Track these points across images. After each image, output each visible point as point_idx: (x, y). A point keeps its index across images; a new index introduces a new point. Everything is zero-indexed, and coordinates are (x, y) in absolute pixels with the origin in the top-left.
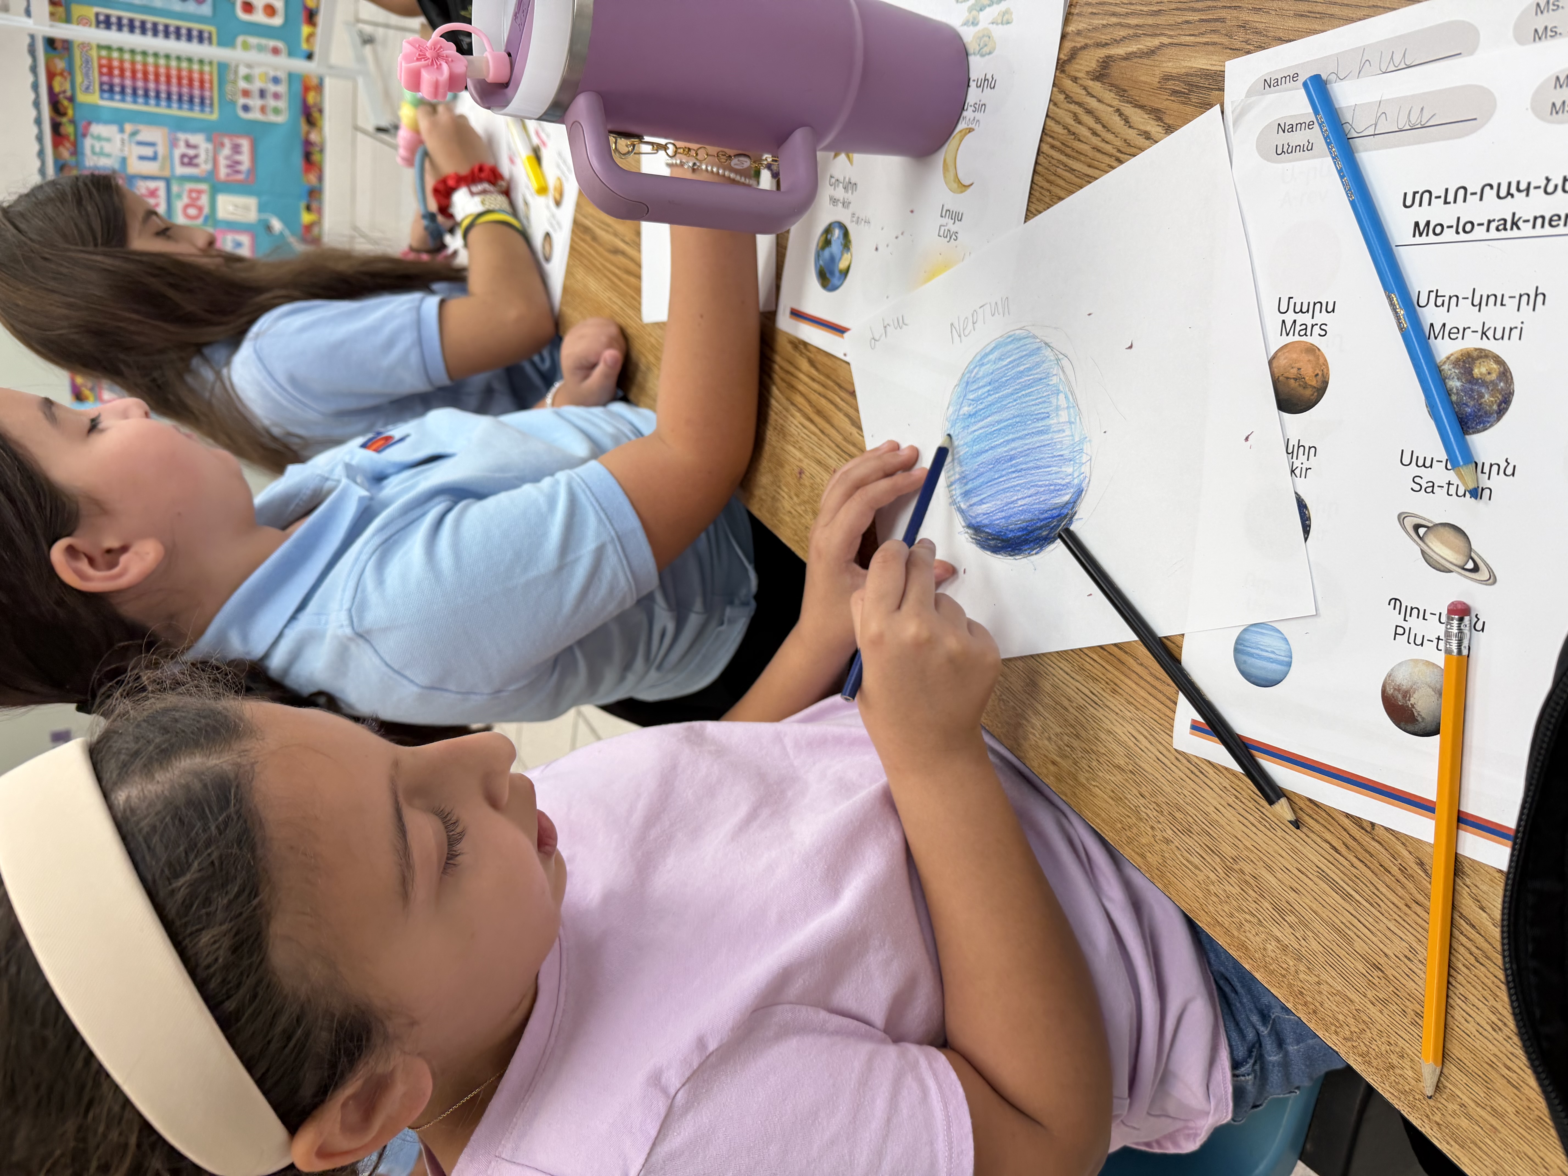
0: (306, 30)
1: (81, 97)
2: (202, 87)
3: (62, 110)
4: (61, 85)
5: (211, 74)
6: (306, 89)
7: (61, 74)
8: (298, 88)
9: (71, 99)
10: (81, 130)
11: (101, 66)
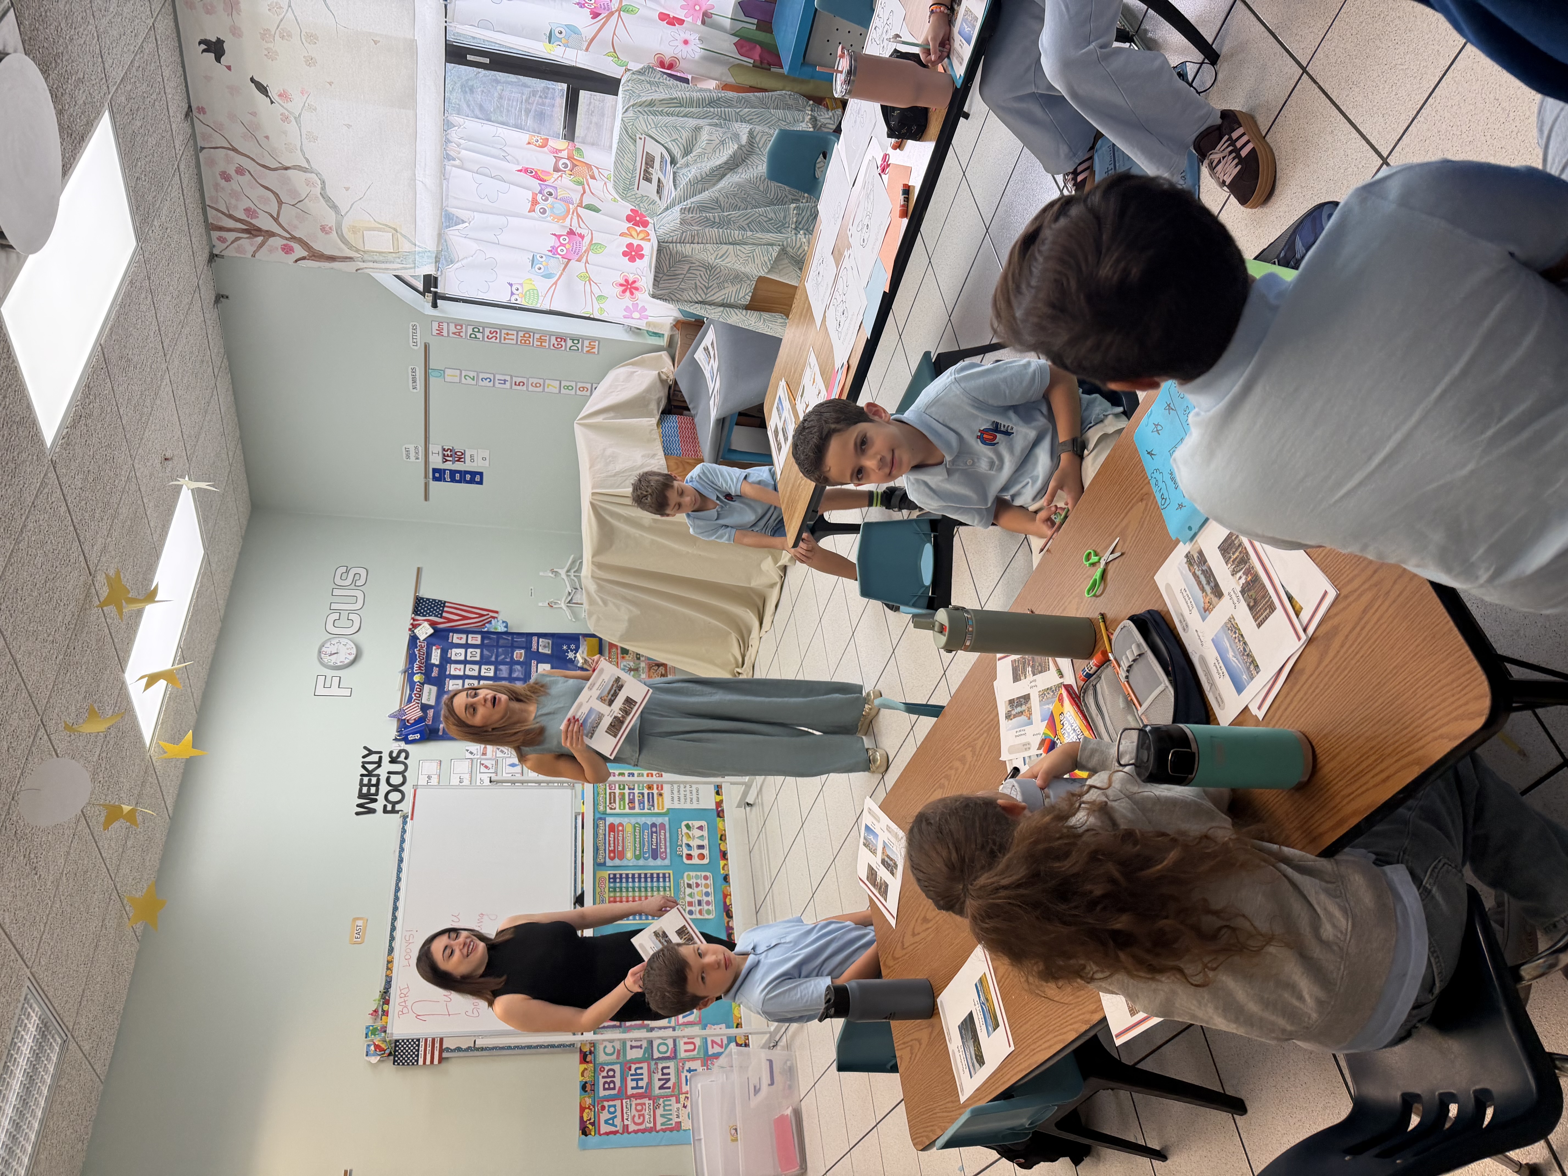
0: (722, 863)
6: (725, 898)
8: (720, 897)
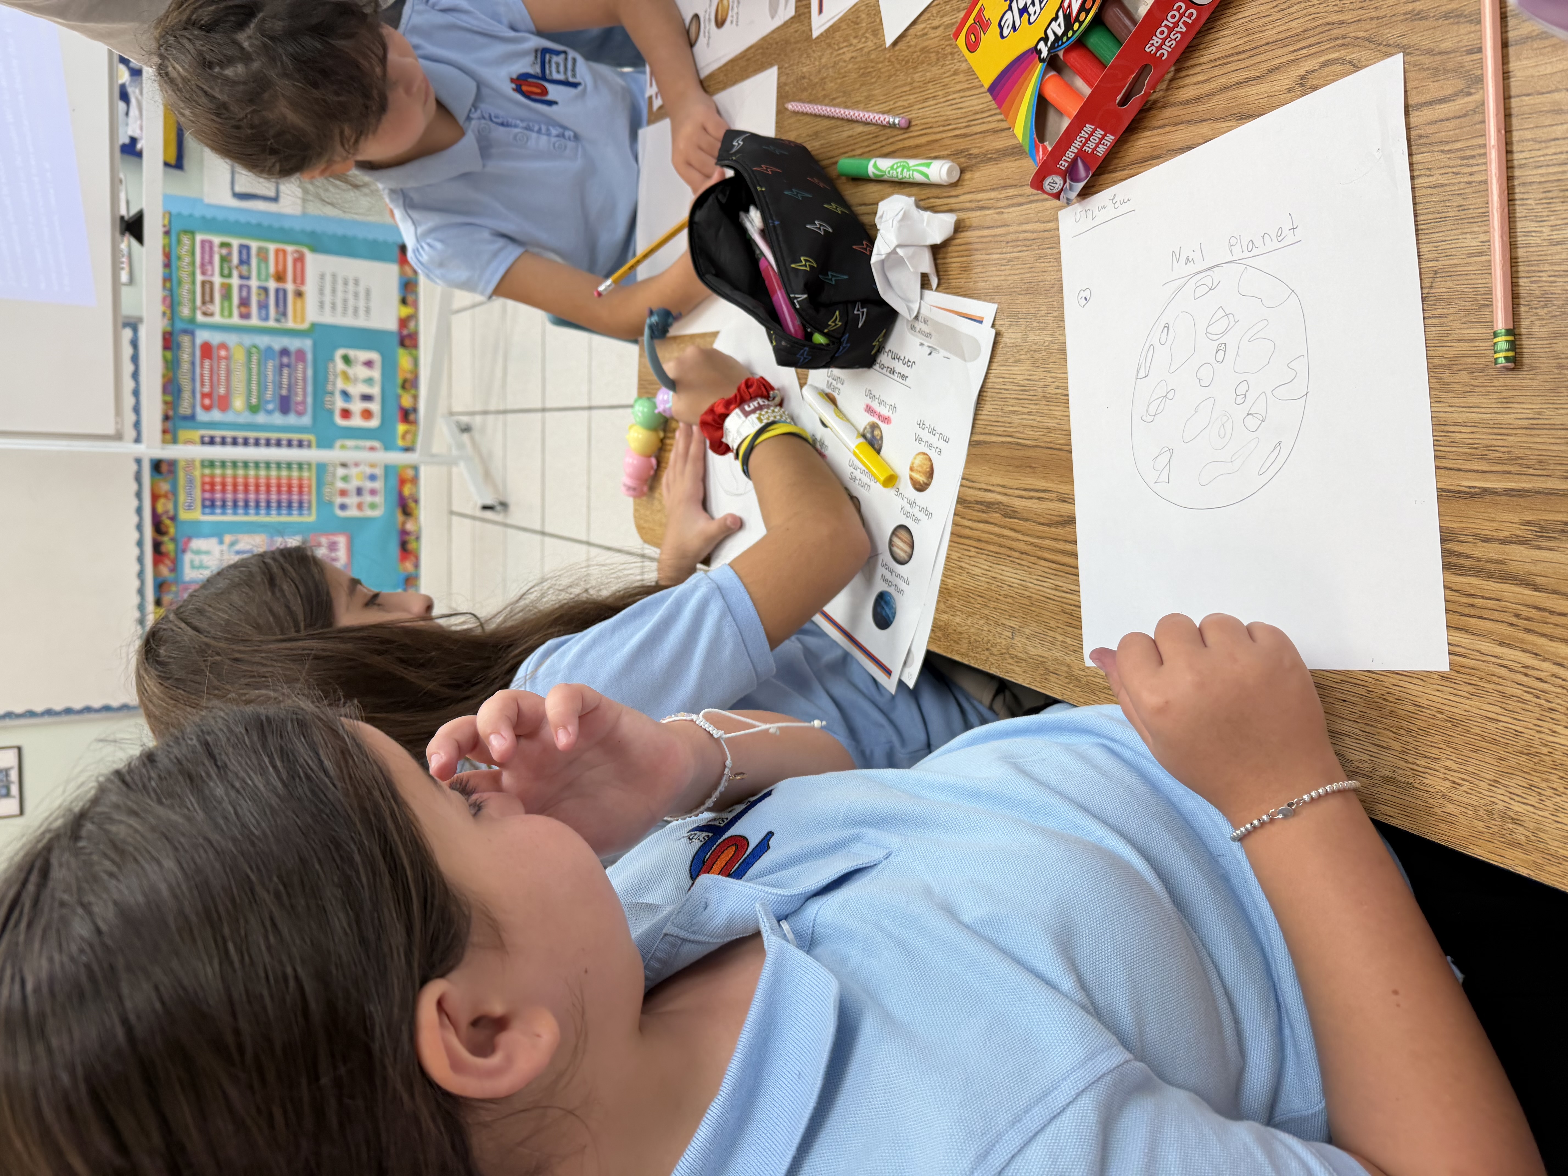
0: (401, 428)
1: (183, 515)
2: (301, 492)
3: (163, 529)
4: (164, 504)
5: (310, 479)
6: (402, 482)
7: (166, 496)
8: (394, 482)
9: (173, 519)
10: (181, 546)
11: (203, 484)
